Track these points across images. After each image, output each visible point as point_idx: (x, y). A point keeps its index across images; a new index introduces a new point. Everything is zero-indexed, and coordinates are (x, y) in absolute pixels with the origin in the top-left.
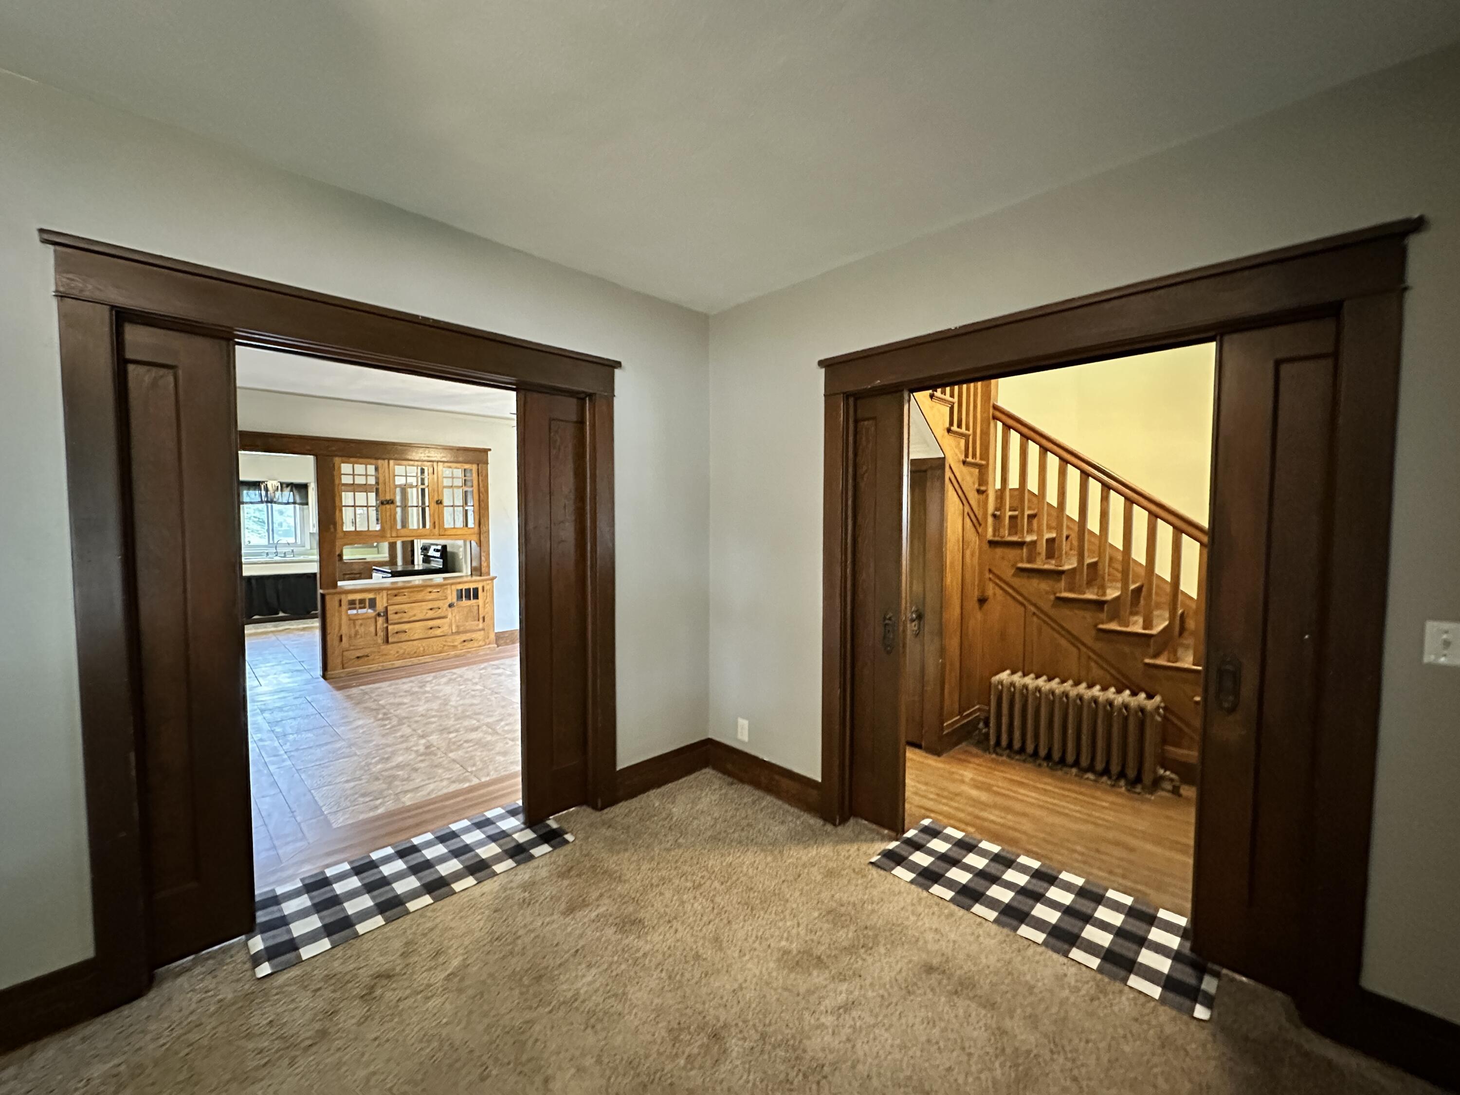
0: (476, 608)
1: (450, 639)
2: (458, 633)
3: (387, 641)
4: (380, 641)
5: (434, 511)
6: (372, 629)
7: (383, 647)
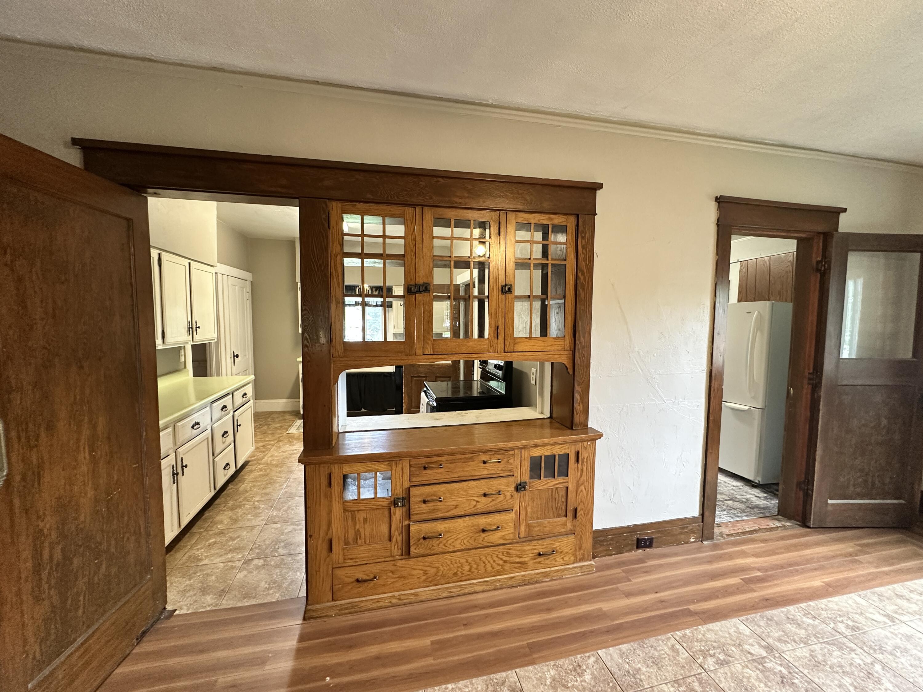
0: (563, 493)
1: (515, 549)
2: (530, 538)
3: (407, 552)
4: (396, 551)
5: (498, 306)
6: (384, 529)
7: (400, 563)
